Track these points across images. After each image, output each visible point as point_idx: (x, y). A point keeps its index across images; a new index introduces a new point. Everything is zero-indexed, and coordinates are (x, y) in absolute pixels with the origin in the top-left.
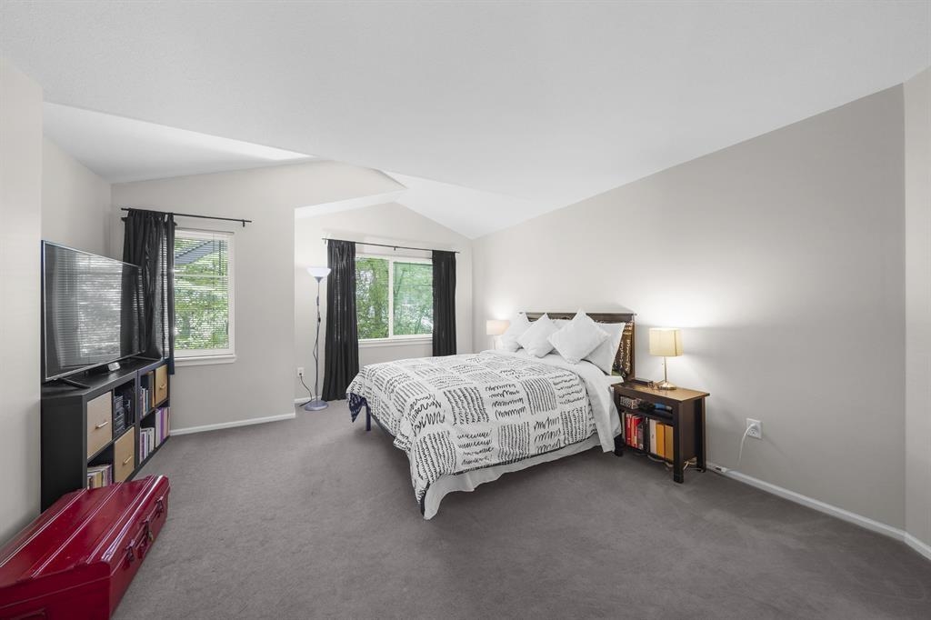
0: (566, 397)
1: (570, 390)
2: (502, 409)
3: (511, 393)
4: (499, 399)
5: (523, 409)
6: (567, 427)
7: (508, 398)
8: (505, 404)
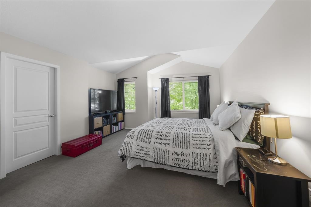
0: (198, 146)
1: (202, 143)
2: (158, 141)
3: (166, 136)
4: (159, 137)
5: (168, 144)
6: (195, 160)
7: (163, 137)
8: (161, 139)
